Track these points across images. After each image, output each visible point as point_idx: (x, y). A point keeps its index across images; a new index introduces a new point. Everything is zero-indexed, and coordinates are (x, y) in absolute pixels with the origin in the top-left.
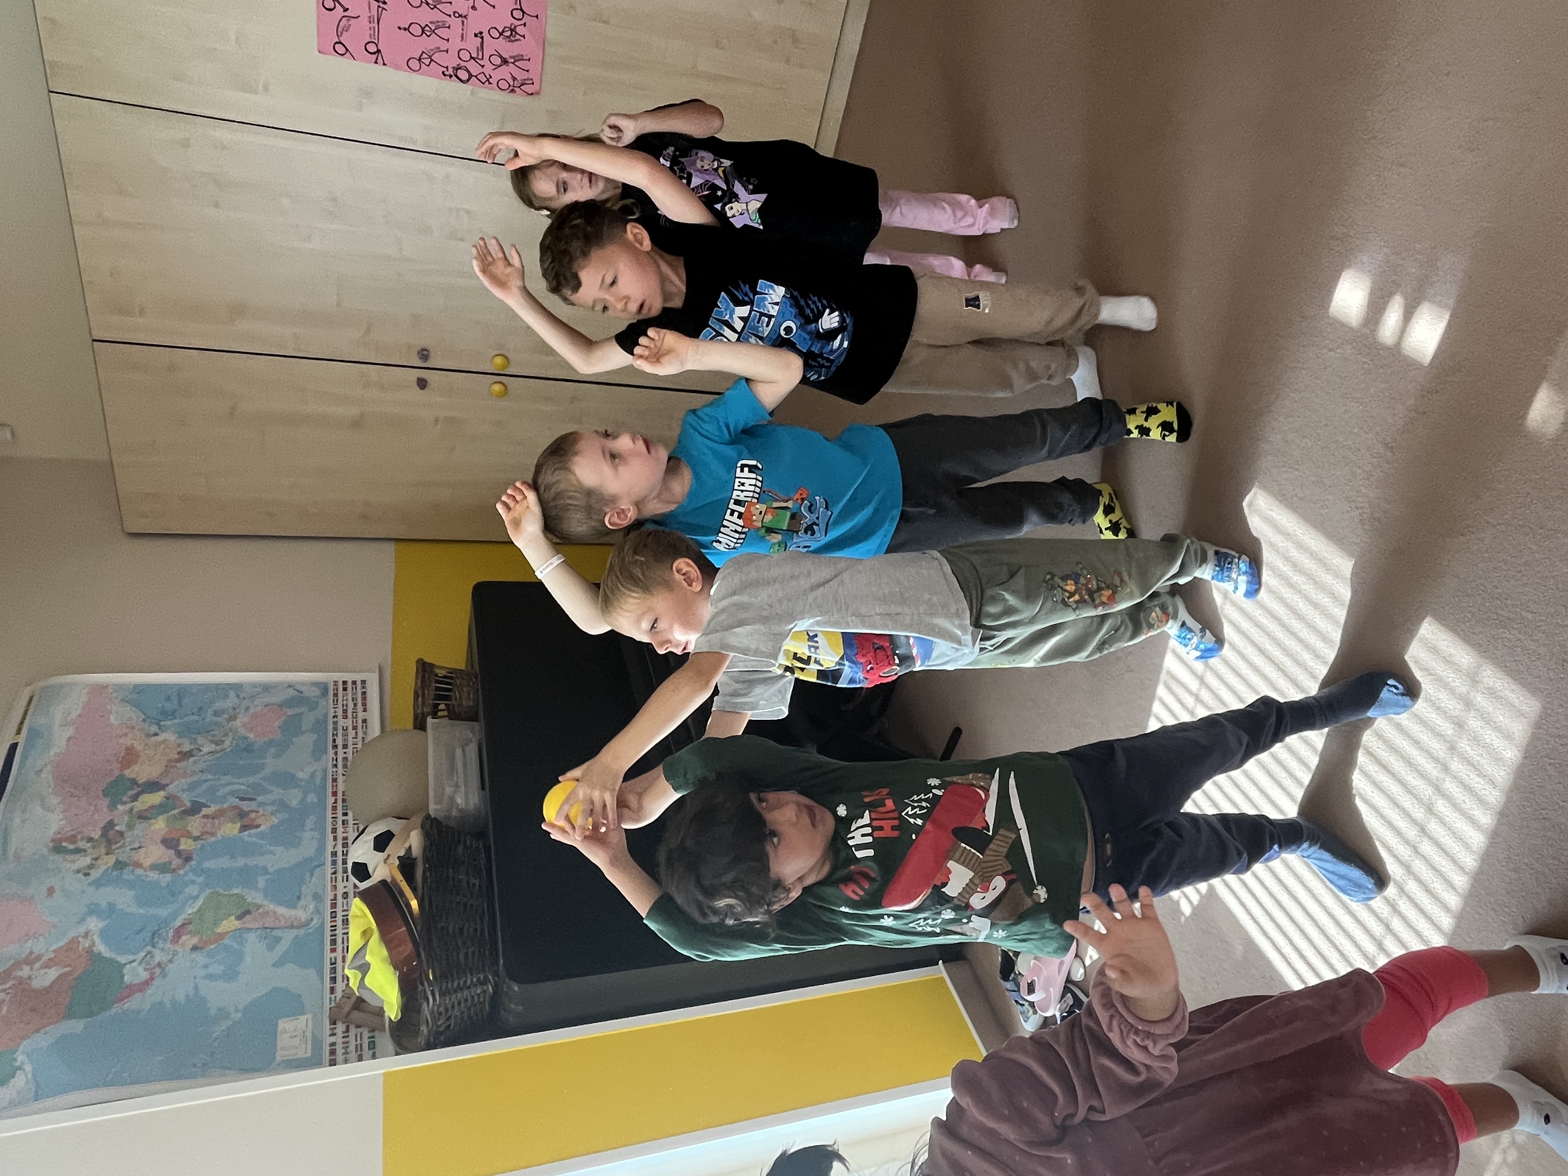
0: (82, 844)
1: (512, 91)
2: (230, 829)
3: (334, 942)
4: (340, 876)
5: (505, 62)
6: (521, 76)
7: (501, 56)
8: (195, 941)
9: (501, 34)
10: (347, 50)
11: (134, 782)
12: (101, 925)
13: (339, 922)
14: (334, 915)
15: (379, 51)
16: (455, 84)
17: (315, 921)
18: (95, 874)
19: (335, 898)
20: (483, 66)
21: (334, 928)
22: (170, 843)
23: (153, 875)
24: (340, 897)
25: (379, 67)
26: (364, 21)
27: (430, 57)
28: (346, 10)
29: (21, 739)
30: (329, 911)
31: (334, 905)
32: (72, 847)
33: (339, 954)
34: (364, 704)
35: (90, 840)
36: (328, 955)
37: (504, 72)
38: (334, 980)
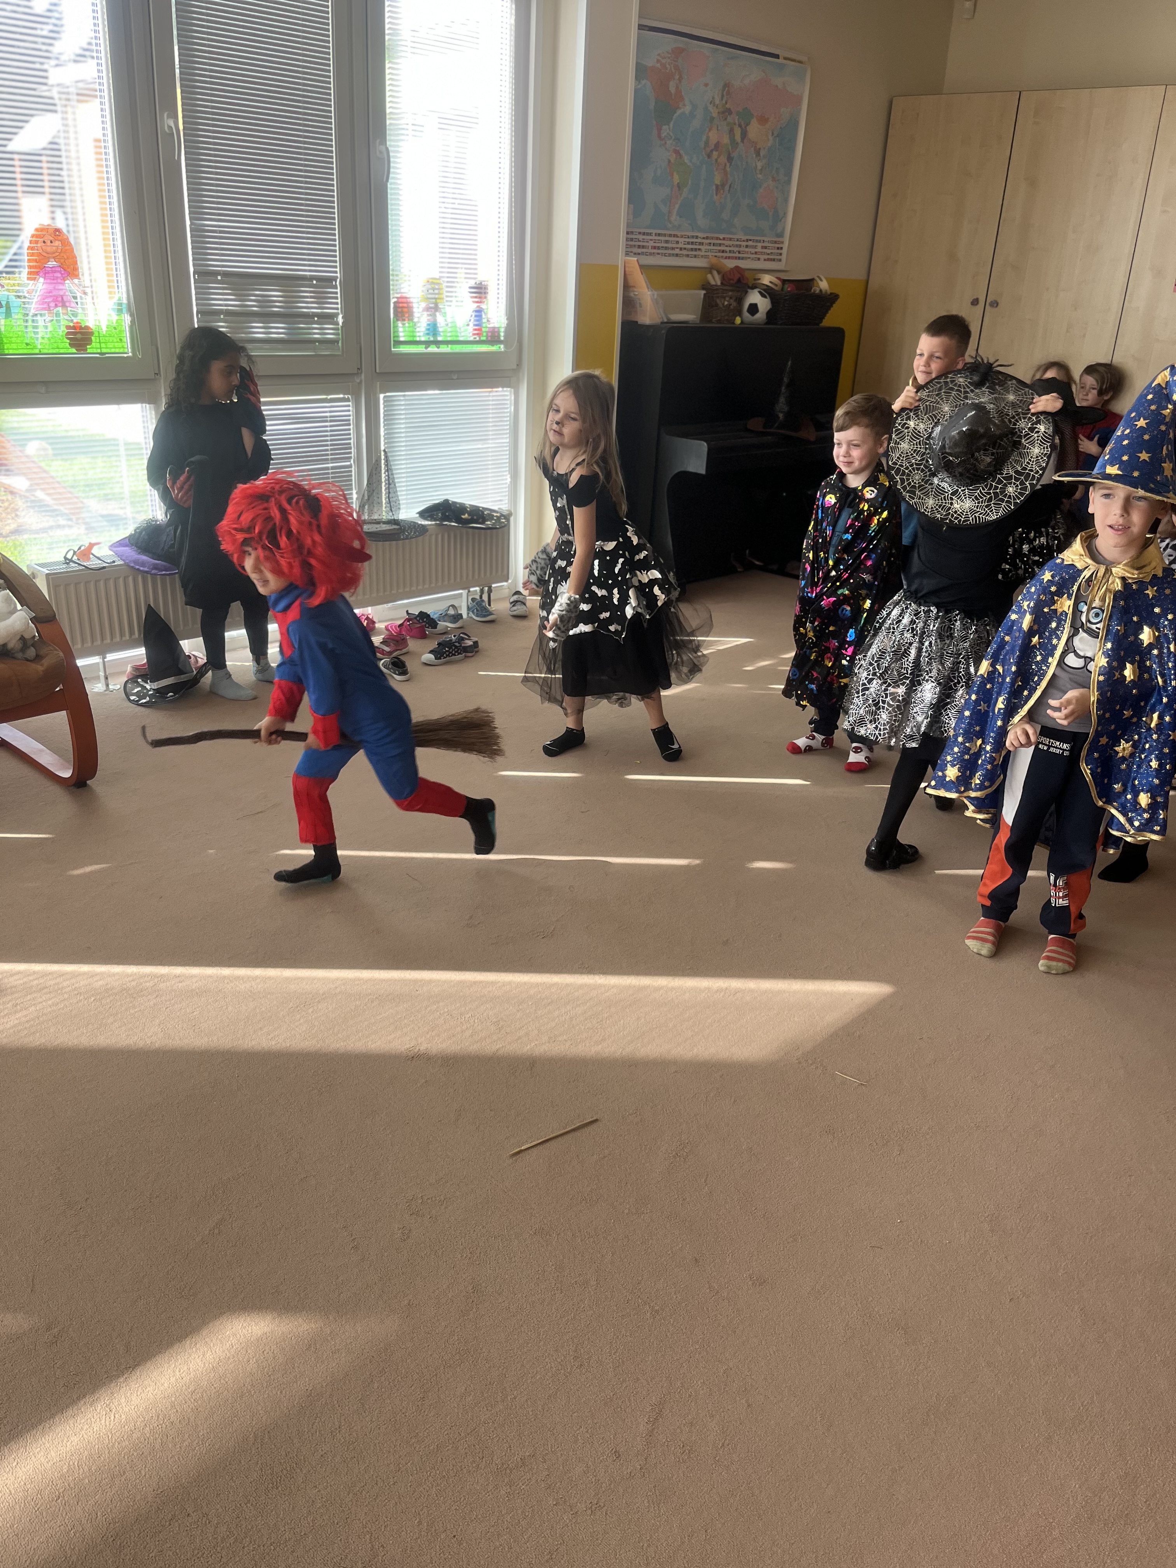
0: (725, 99)
2: (717, 180)
3: (659, 235)
4: (687, 240)
8: (672, 161)
11: (747, 124)
12: (687, 112)
13: (667, 238)
14: (670, 235)
17: (670, 226)
18: (710, 107)
19: (678, 237)
21: (665, 235)
22: (717, 146)
23: (704, 138)
24: (677, 239)
29: (781, 61)
30: (673, 233)
31: (675, 236)
32: (725, 93)
33: (654, 237)
34: (768, 260)
35: (726, 103)
36: (654, 231)
38: (644, 234)
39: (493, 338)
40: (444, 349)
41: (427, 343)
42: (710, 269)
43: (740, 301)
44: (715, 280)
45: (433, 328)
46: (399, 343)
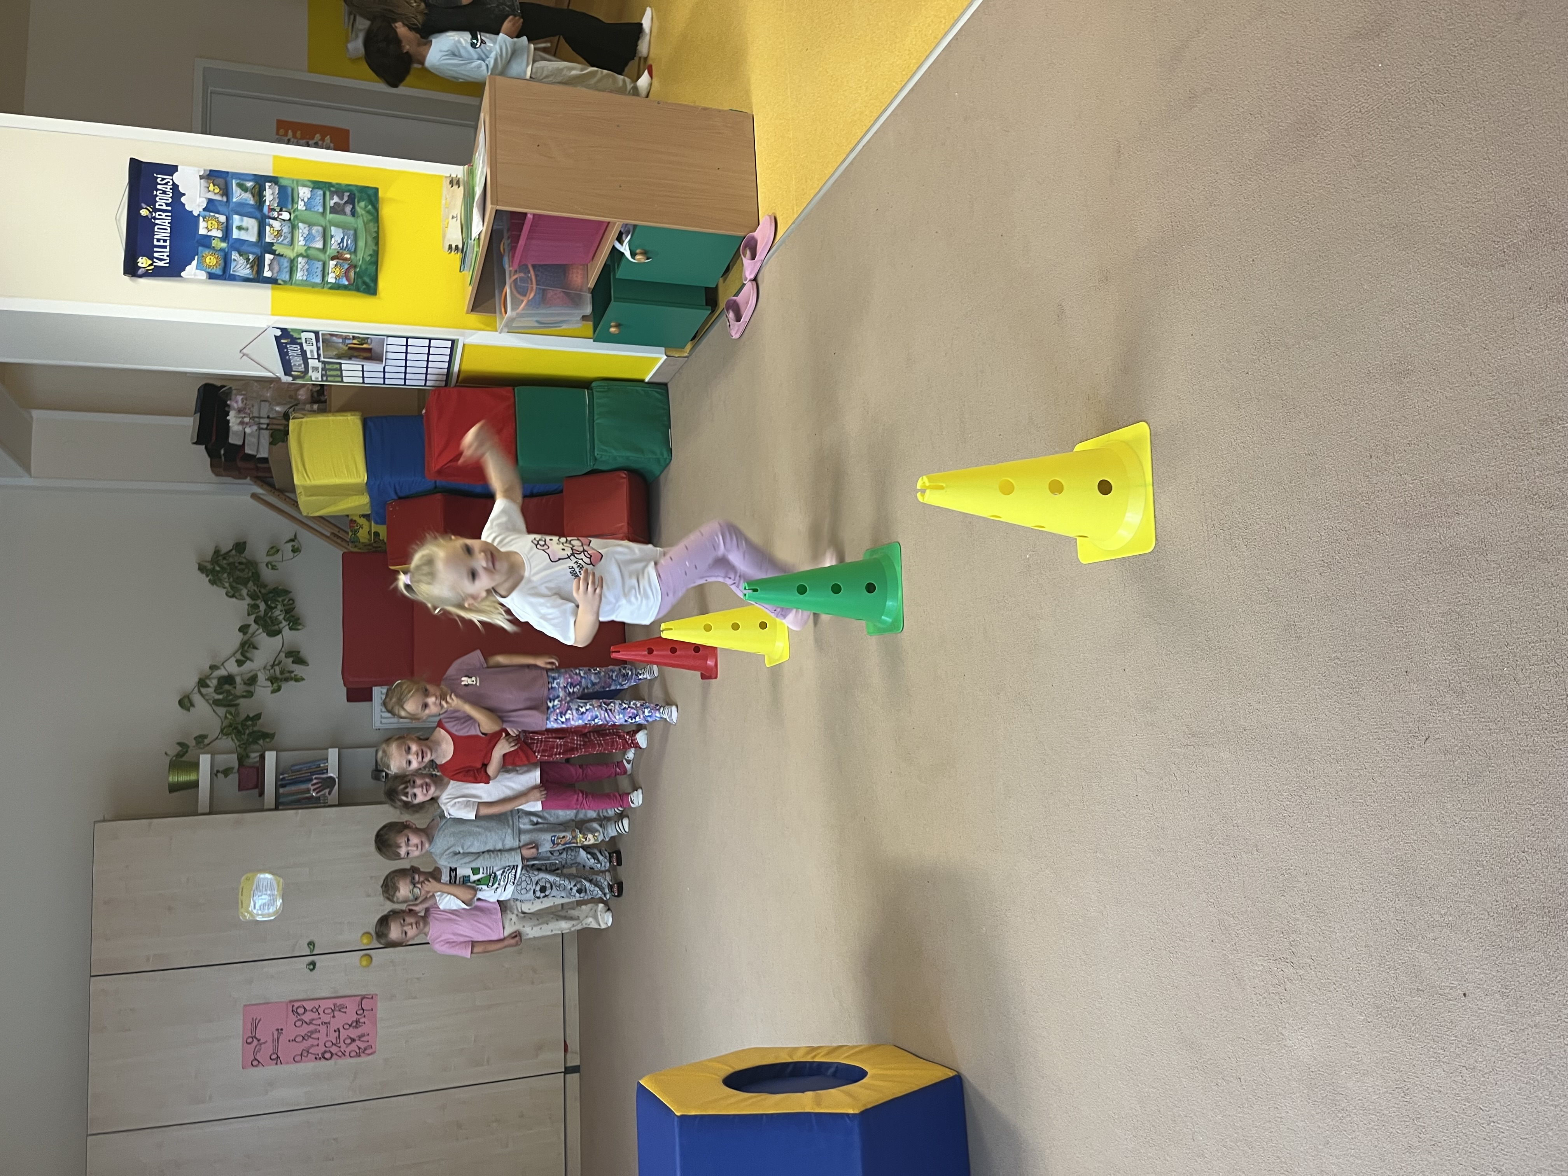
1: (359, 1056)
5: (353, 1040)
6: (363, 1046)
7: (351, 1038)
9: (350, 1026)
10: (259, 1062)
15: (278, 1057)
16: (323, 1062)
20: (340, 1047)
25: (279, 1066)
26: (270, 1043)
27: (308, 1052)
28: (259, 1040)
37: (354, 1046)
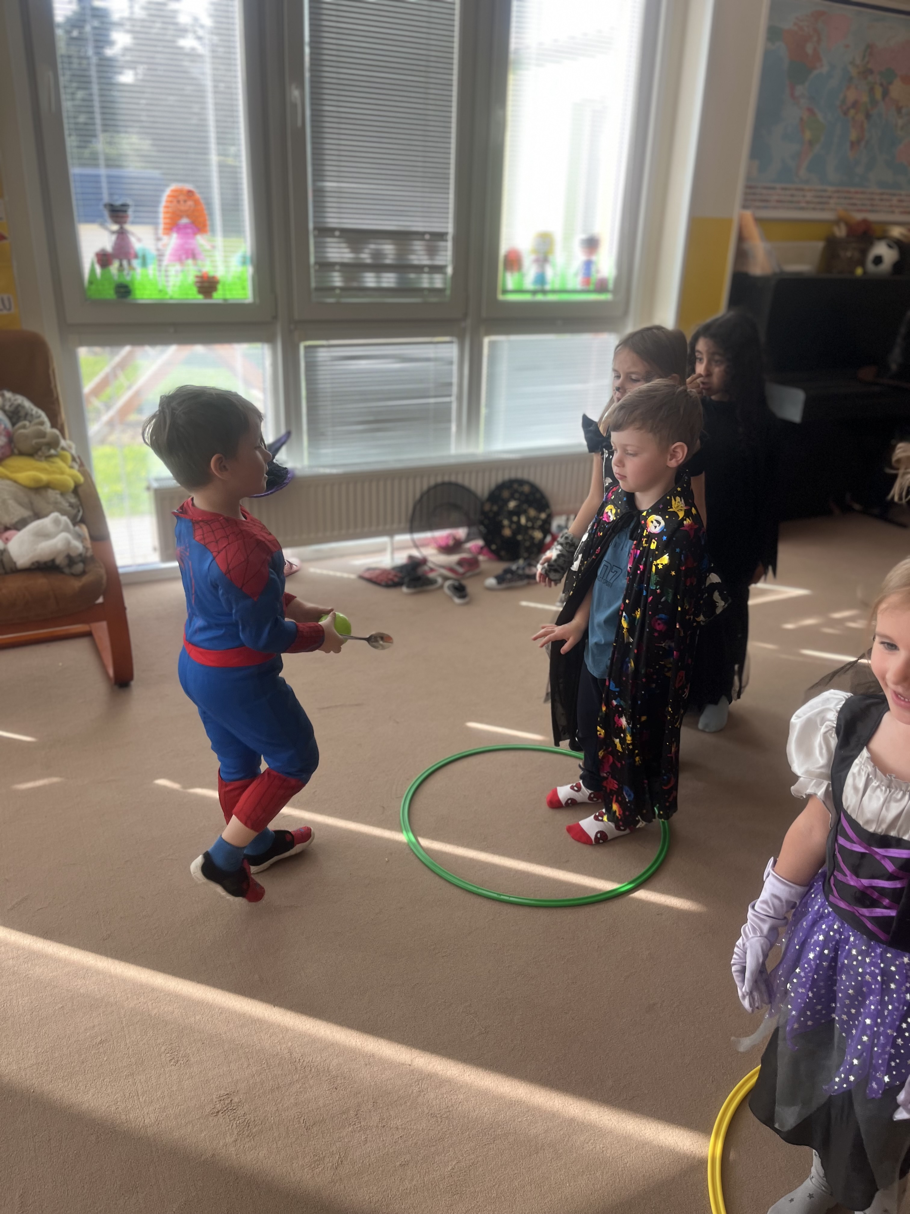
0: (867, 59)
2: (853, 135)
3: (784, 189)
4: (815, 194)
8: (805, 118)
11: (890, 84)
12: (824, 72)
13: (794, 192)
14: (797, 190)
17: (798, 180)
18: (850, 67)
19: (805, 191)
21: (791, 189)
22: (855, 104)
23: (841, 97)
24: (804, 193)
30: (800, 187)
31: (802, 190)
32: (867, 54)
33: (778, 191)
36: (779, 186)
38: (767, 188)
39: (601, 287)
40: (551, 297)
41: (534, 292)
42: (837, 222)
43: (864, 252)
44: (841, 232)
45: (541, 279)
46: (505, 292)
